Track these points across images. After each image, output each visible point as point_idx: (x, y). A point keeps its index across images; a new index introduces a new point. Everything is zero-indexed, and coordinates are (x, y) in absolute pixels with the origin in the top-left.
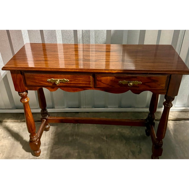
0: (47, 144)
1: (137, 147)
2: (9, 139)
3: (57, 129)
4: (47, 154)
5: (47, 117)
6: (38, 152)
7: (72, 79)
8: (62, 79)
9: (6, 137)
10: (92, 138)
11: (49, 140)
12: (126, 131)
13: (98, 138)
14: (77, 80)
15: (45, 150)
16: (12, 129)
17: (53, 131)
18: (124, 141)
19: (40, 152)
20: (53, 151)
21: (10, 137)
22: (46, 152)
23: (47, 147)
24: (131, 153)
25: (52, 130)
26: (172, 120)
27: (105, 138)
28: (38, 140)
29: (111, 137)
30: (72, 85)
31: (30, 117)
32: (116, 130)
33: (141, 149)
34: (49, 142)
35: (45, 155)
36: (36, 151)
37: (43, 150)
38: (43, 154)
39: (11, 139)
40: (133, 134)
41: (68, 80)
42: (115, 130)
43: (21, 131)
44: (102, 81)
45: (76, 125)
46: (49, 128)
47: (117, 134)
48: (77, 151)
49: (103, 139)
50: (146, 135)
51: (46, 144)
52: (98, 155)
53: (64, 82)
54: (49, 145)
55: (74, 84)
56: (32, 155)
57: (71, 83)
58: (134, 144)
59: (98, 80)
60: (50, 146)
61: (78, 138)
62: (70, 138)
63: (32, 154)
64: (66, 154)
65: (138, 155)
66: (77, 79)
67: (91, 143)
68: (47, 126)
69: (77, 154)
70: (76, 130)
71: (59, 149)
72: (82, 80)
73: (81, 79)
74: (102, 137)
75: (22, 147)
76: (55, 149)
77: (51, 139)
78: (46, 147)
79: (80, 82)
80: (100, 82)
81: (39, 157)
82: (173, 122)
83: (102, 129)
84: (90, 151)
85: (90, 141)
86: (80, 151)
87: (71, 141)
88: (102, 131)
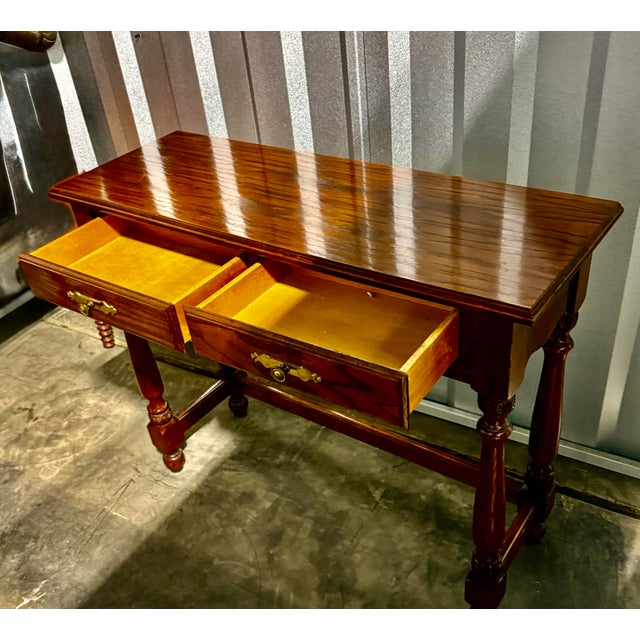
0: (215, 449)
1: (459, 559)
4: (199, 474)
10: (342, 479)
13: (357, 486)
15: (202, 464)
18: (431, 527)
20: (217, 475)
22: (199, 468)
23: (211, 456)
24: (424, 569)
27: (377, 495)
29: (400, 501)
35: (193, 474)
38: (191, 471)
42: (427, 482)
45: (323, 427)
47: (423, 497)
48: (277, 496)
49: (369, 493)
51: (213, 449)
52: (322, 530)
54: (218, 453)
58: (458, 546)
60: (219, 457)
61: (303, 465)
62: (282, 457)
64: (244, 494)
65: (445, 584)
67: (327, 492)
69: (268, 505)
70: (313, 441)
71: (235, 473)
74: (371, 489)
76: (226, 469)
78: (207, 454)
81: (177, 474)
83: (390, 466)
84: (311, 513)
85: (330, 485)
86: (285, 500)
87: (279, 466)
88: (384, 470)
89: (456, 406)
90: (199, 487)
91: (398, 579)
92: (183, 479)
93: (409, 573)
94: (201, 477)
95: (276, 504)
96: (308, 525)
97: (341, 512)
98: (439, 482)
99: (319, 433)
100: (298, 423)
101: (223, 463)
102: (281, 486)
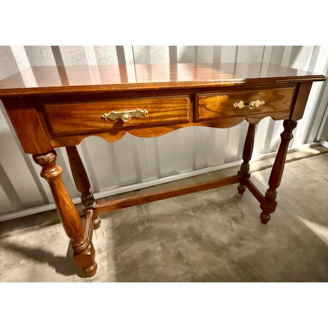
0: (103, 249)
1: (236, 211)
2: (22, 264)
3: (113, 220)
4: (109, 265)
5: (95, 205)
6: (92, 268)
7: (155, 107)
8: (135, 111)
9: (13, 264)
10: (174, 217)
11: (105, 242)
12: (214, 195)
13: (181, 215)
14: (163, 110)
15: (104, 261)
16: (25, 245)
17: (108, 226)
18: (218, 209)
19: (96, 267)
20: (119, 257)
21: (23, 261)
22: (105, 263)
23: (105, 253)
24: (233, 222)
25: (105, 225)
26: (258, 171)
27: (191, 213)
28: (90, 247)
29: (198, 209)
30: (153, 121)
31: (68, 206)
32: (202, 197)
33: (242, 213)
34: (106, 246)
35: (106, 268)
36: (87, 267)
37: (99, 261)
38: (102, 268)
39: (25, 264)
40: (224, 197)
41: (147, 111)
42: (199, 199)
43: (45, 243)
44: (208, 107)
45: (143, 207)
46: (100, 222)
47: (205, 203)
48: (158, 243)
49: (189, 215)
50: (239, 194)
51: (101, 250)
52: (191, 238)
53: (137, 116)
54: (107, 249)
55: (157, 117)
56: (79, 278)
57: (151, 118)
58: (231, 208)
59: (201, 106)
60: (110, 250)
61: (153, 224)
62: (141, 229)
63: (79, 275)
64: (143, 254)
65: (243, 220)
66: (163, 107)
67: (175, 225)
68: (96, 221)
69: (160, 248)
70: (146, 214)
71: (127, 250)
72: (172, 109)
73: (170, 105)
74: (187, 213)
75: (54, 271)
76: (120, 252)
77: (109, 239)
78: (102, 254)
79: (170, 113)
80: (204, 109)
81: (96, 276)
82: (259, 172)
83: (183, 202)
84: (179, 237)
85: (172, 222)
86: (164, 241)
87: (144, 232)
88: (183, 205)
89: (181, 172)
90: (116, 270)
91: (232, 230)
92: (103, 275)
93: (232, 226)
94: (112, 265)
95: (162, 245)
96: (184, 241)
97: (189, 228)
98: (202, 196)
99: (144, 210)
100: (130, 213)
101: (115, 251)
102: (155, 238)
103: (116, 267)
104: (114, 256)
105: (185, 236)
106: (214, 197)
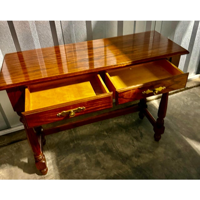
0: (49, 158)
1: (137, 132)
3: (53, 139)
4: (54, 169)
6: (45, 170)
10: (94, 137)
11: (50, 153)
13: (98, 135)
14: (95, 105)
15: (51, 165)
17: (51, 143)
18: (124, 131)
19: (47, 170)
20: (60, 164)
22: (52, 167)
23: (51, 161)
24: (135, 140)
27: (105, 133)
28: (44, 158)
29: (110, 130)
32: (113, 122)
33: (141, 133)
34: (50, 156)
35: (52, 170)
36: (43, 169)
38: (50, 170)
40: (129, 121)
41: (85, 108)
42: (111, 122)
45: (72, 129)
47: (115, 126)
48: (84, 154)
49: (104, 135)
50: (140, 119)
52: (106, 151)
53: (79, 111)
54: (52, 159)
56: (38, 175)
60: (54, 159)
61: (80, 142)
62: (72, 145)
64: (75, 162)
65: (141, 139)
67: (94, 143)
68: (43, 140)
69: (85, 158)
70: (74, 135)
71: (65, 159)
72: (101, 103)
74: (103, 133)
75: (22, 171)
76: (60, 160)
77: (52, 152)
78: (49, 162)
81: (47, 174)
82: (157, 100)
83: (100, 125)
84: (97, 151)
85: (93, 140)
86: (88, 153)
87: (74, 147)
88: (99, 127)
90: (59, 171)
92: (51, 174)
93: (133, 143)
94: (56, 168)
95: (86, 156)
96: (101, 153)
97: (104, 144)
99: (73, 132)
100: (64, 133)
101: (57, 160)
102: (82, 151)
103: (59, 170)
104: (56, 163)
105: (102, 150)
106: (122, 121)
